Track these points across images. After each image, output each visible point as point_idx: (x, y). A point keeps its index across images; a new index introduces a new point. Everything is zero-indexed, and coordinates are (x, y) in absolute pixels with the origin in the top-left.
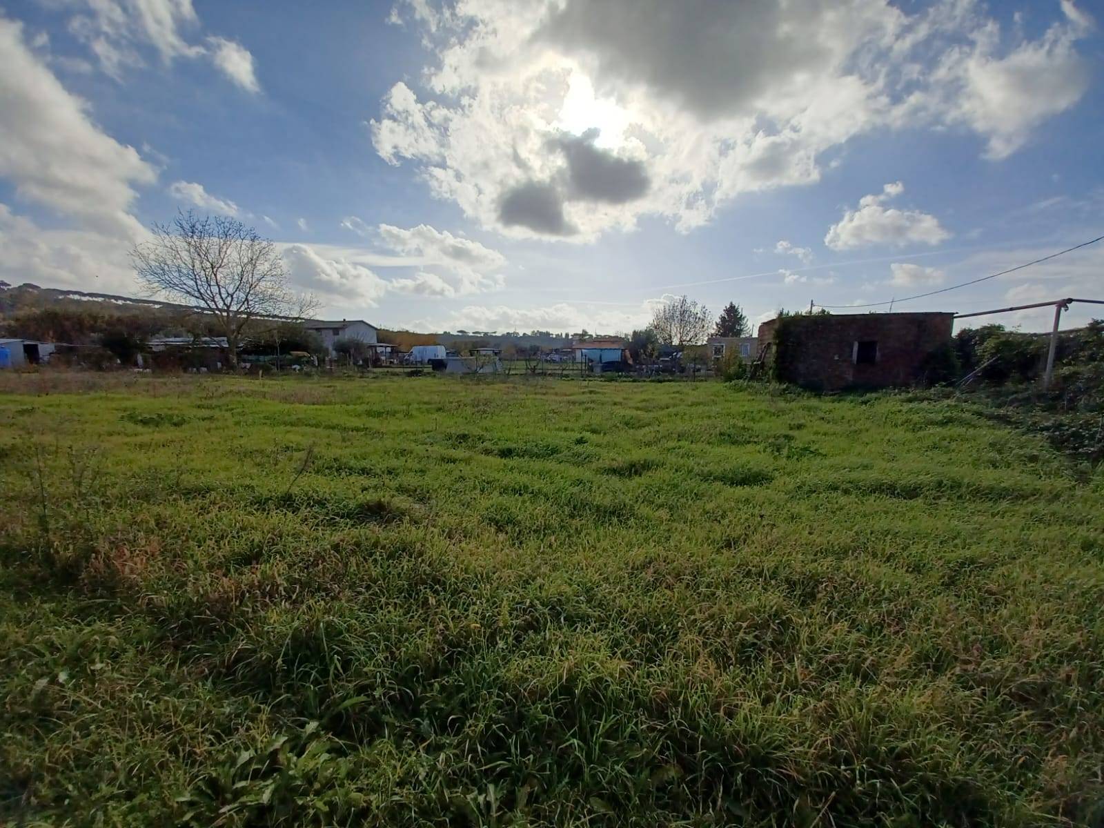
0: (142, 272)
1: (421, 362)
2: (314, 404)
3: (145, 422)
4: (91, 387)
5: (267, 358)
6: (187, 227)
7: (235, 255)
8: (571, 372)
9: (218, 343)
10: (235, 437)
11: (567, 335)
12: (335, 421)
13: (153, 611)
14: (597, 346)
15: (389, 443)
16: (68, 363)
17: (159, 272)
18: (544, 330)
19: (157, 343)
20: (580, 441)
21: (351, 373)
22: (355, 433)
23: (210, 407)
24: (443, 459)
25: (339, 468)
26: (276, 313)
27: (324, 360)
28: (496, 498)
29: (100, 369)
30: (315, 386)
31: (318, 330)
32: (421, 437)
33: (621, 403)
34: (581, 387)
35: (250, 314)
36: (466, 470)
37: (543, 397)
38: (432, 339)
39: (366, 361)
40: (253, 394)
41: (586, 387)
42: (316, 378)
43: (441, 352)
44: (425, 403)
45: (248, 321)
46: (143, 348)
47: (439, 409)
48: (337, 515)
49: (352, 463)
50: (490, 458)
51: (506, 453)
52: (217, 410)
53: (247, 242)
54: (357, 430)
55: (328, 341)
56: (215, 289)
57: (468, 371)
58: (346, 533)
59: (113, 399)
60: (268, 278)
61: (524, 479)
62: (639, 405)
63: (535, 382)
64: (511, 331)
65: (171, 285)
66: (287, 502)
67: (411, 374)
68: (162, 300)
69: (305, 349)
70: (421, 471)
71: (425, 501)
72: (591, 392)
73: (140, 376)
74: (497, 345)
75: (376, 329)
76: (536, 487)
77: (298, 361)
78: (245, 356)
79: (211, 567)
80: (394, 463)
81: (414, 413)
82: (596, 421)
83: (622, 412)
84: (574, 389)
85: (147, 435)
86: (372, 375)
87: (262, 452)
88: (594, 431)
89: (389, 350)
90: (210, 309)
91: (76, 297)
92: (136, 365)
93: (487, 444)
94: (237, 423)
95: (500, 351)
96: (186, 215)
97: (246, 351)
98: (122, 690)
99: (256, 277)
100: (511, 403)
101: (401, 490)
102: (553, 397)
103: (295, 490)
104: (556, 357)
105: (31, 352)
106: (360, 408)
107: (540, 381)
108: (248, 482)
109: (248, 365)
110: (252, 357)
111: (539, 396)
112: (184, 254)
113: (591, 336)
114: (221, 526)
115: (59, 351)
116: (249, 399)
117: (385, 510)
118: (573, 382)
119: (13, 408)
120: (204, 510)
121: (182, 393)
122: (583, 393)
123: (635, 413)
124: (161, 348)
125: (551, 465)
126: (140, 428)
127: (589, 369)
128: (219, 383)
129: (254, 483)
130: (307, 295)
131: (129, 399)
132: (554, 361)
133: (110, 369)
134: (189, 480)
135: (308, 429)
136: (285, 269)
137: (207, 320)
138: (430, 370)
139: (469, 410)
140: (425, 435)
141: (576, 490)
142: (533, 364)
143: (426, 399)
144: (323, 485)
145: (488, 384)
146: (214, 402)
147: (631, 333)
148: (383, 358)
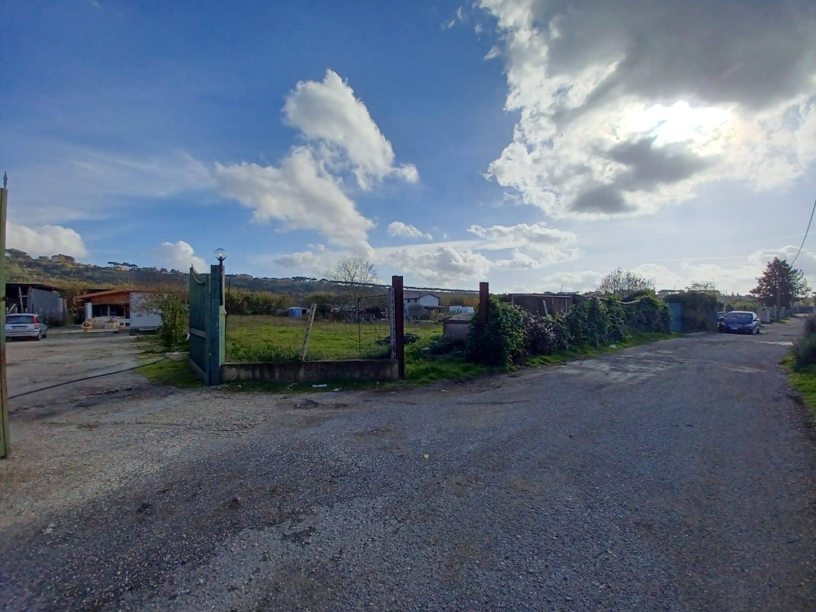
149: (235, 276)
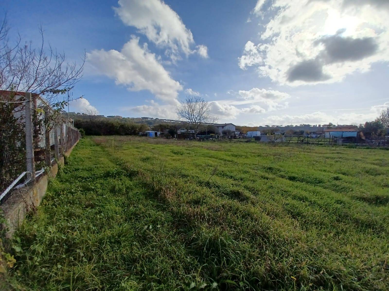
0: (178, 114)
1: (251, 137)
2: (216, 151)
3: (175, 153)
4: (166, 143)
5: (204, 136)
6: (188, 100)
7: (198, 107)
8: (323, 143)
9: (192, 132)
10: (195, 160)
11: (320, 126)
12: (222, 157)
13: (172, 212)
14: (339, 130)
15: (241, 168)
16: (162, 137)
17: (181, 114)
18: (307, 124)
19: (179, 132)
20: (337, 179)
21: (227, 141)
22: (228, 162)
23: (189, 150)
24: (262, 177)
25: (223, 175)
26: (207, 122)
27: (219, 136)
28: (290, 201)
29: (168, 138)
30: (216, 145)
31: (218, 127)
32: (253, 166)
33: (361, 160)
34: (331, 150)
35: (200, 123)
36: (274, 184)
37: (309, 154)
38: (255, 129)
39: (231, 137)
40: (199, 147)
41: (335, 150)
42: (216, 142)
43: (259, 134)
44: (253, 153)
45: (200, 125)
46: (176, 133)
47: (258, 156)
48: (223, 193)
49: (228, 173)
50: (284, 180)
51: (292, 179)
52: (191, 151)
53: (201, 103)
54: (229, 161)
55: (220, 130)
56: (193, 117)
57: (270, 141)
58: (226, 201)
59: (169, 146)
60: (206, 112)
61: (305, 194)
62: (374, 162)
63: (304, 147)
64: (290, 125)
65: (183, 116)
66: (208, 184)
67: (247, 142)
68: (181, 120)
69: (214, 133)
70: (254, 181)
71: (256, 194)
72: (338, 153)
73: (175, 140)
74: (282, 131)
75: (235, 126)
76: (313, 200)
77: (212, 137)
78: (198, 135)
79: (187, 202)
80: (243, 176)
81: (249, 156)
82: (344, 169)
83: (364, 165)
84: (327, 151)
85: (176, 157)
86: (233, 142)
87: (201, 165)
88: (344, 174)
89: (239, 133)
90: (191, 122)
91: (165, 121)
92: (174, 138)
93: (282, 173)
94: (195, 155)
95: (284, 133)
96: (188, 97)
97: (198, 134)
98: (163, 237)
99: (203, 112)
100: (292, 155)
101: (246, 187)
102: (314, 154)
103: (210, 181)
104: (314, 136)
105: (156, 134)
106: (230, 153)
107: (306, 146)
108: (197, 175)
109: (199, 138)
110: (200, 136)
111: (306, 153)
112: (187, 108)
113: (335, 126)
114: (190, 189)
115: (161, 134)
116: (199, 148)
117: (240, 195)
118: (324, 147)
119: (152, 147)
120: (186, 182)
121: (183, 146)
122: (333, 153)
123: (373, 166)
124: (180, 133)
125: (319, 189)
126: (174, 155)
127: (334, 142)
128: (191, 143)
129: (199, 176)
130: (215, 116)
131: (172, 147)
132: (312, 137)
133: (170, 139)
134: (184, 172)
135: (214, 159)
136: (210, 109)
137: (190, 125)
138: (254, 140)
139: (272, 157)
140: (254, 166)
141: (339, 206)
142: (302, 139)
143: (253, 151)
144: (218, 180)
145: (280, 147)
146: (190, 149)
147: (364, 123)
148: (237, 136)
149: (114, 117)
